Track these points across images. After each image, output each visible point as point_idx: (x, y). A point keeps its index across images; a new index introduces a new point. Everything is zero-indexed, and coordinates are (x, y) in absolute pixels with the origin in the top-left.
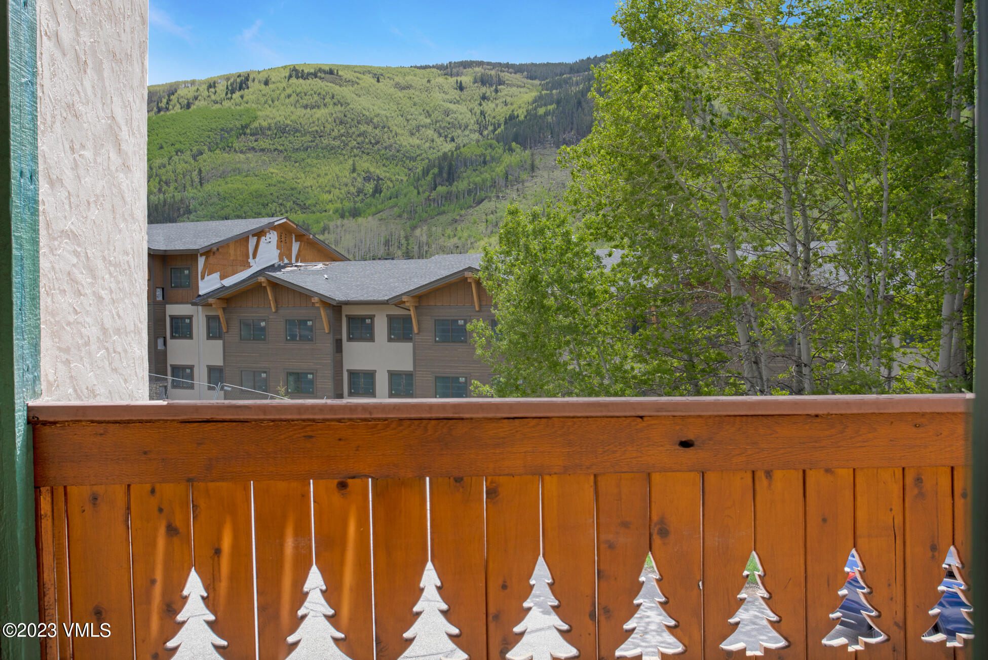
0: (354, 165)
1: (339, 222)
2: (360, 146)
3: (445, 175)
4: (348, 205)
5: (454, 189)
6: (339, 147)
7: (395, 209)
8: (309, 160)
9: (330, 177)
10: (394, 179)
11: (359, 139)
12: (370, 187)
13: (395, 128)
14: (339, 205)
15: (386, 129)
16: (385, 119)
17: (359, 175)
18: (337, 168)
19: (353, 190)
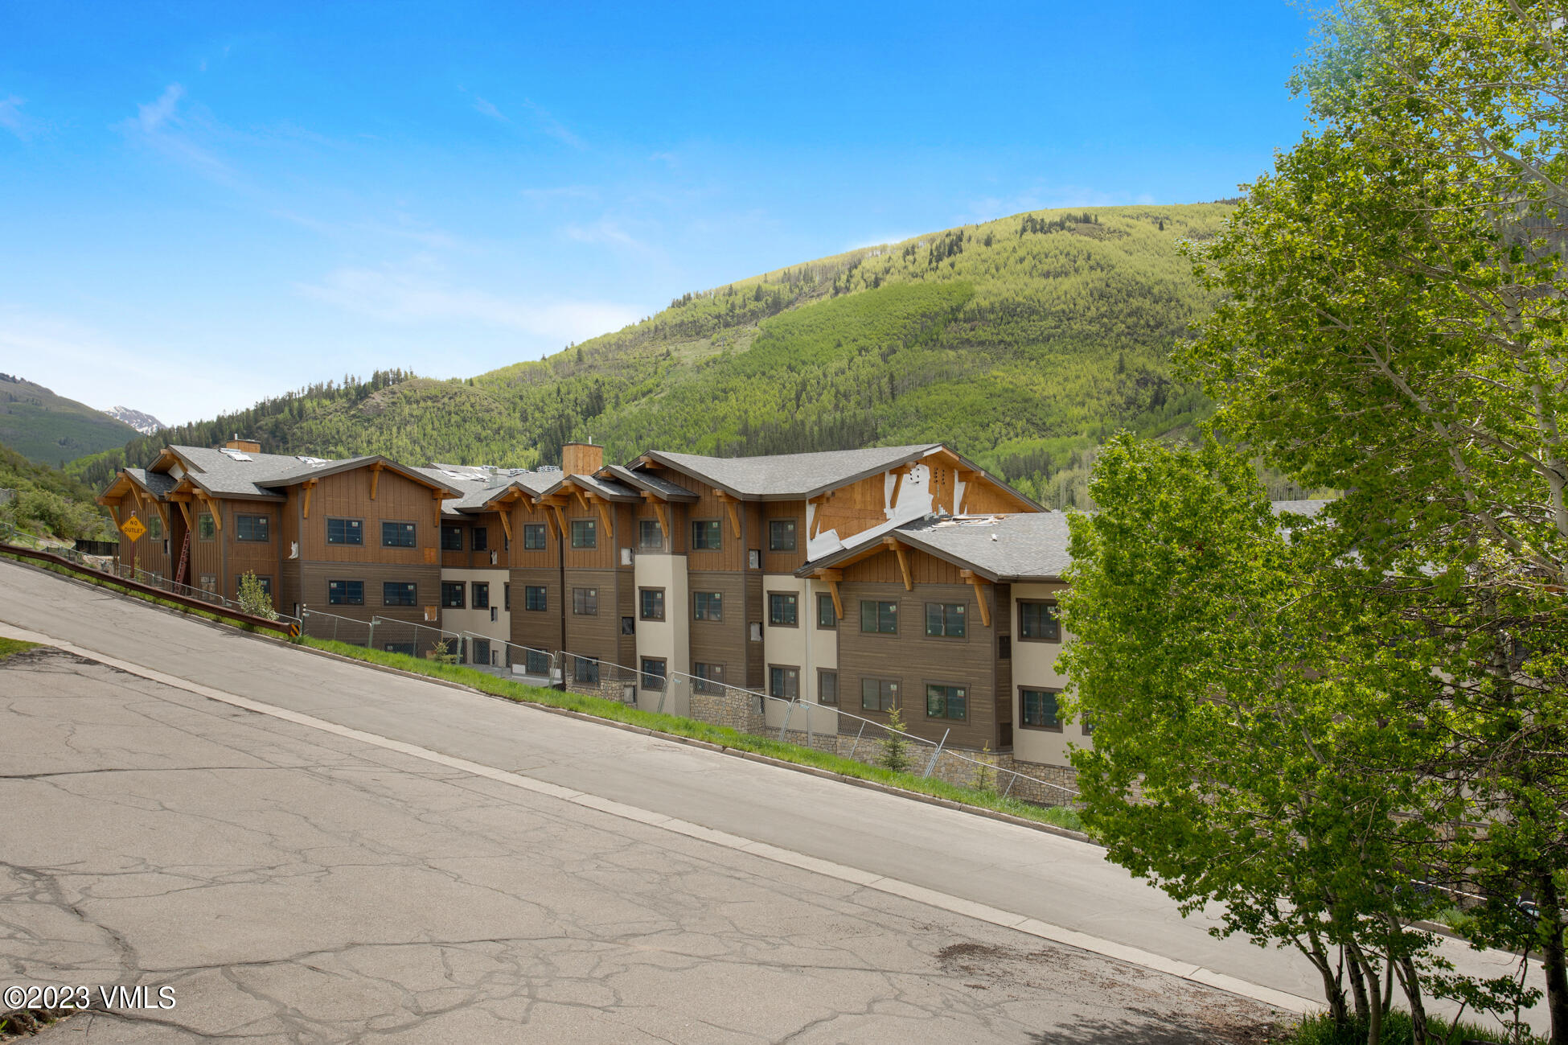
0: (1121, 361)
1: (1096, 450)
2: (1131, 331)
4: (1110, 424)
6: (1098, 334)
7: (1188, 429)
8: (1051, 357)
9: (1083, 380)
11: (1130, 321)
12: (1146, 396)
13: (1188, 300)
14: (1097, 425)
15: (1173, 304)
16: (1171, 287)
17: (1129, 376)
18: (1095, 368)
19: (1119, 400)
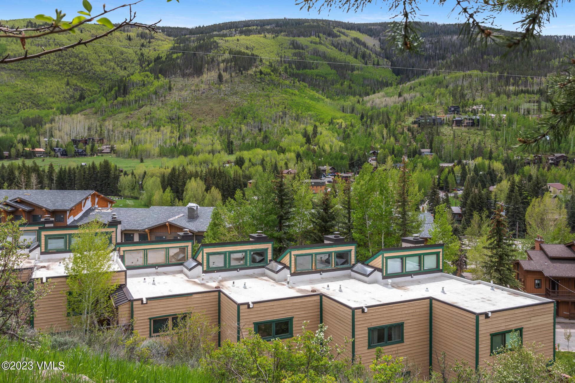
0: (68, 81)
1: (61, 117)
2: (71, 70)
3: (122, 91)
4: (65, 105)
5: (127, 99)
6: (58, 70)
7: (94, 109)
8: (40, 77)
9: (53, 87)
10: (92, 90)
11: (71, 66)
12: (77, 95)
13: (92, 60)
14: (59, 105)
15: (86, 61)
16: (86, 55)
17: (71, 87)
18: (58, 83)
19: (67, 96)
